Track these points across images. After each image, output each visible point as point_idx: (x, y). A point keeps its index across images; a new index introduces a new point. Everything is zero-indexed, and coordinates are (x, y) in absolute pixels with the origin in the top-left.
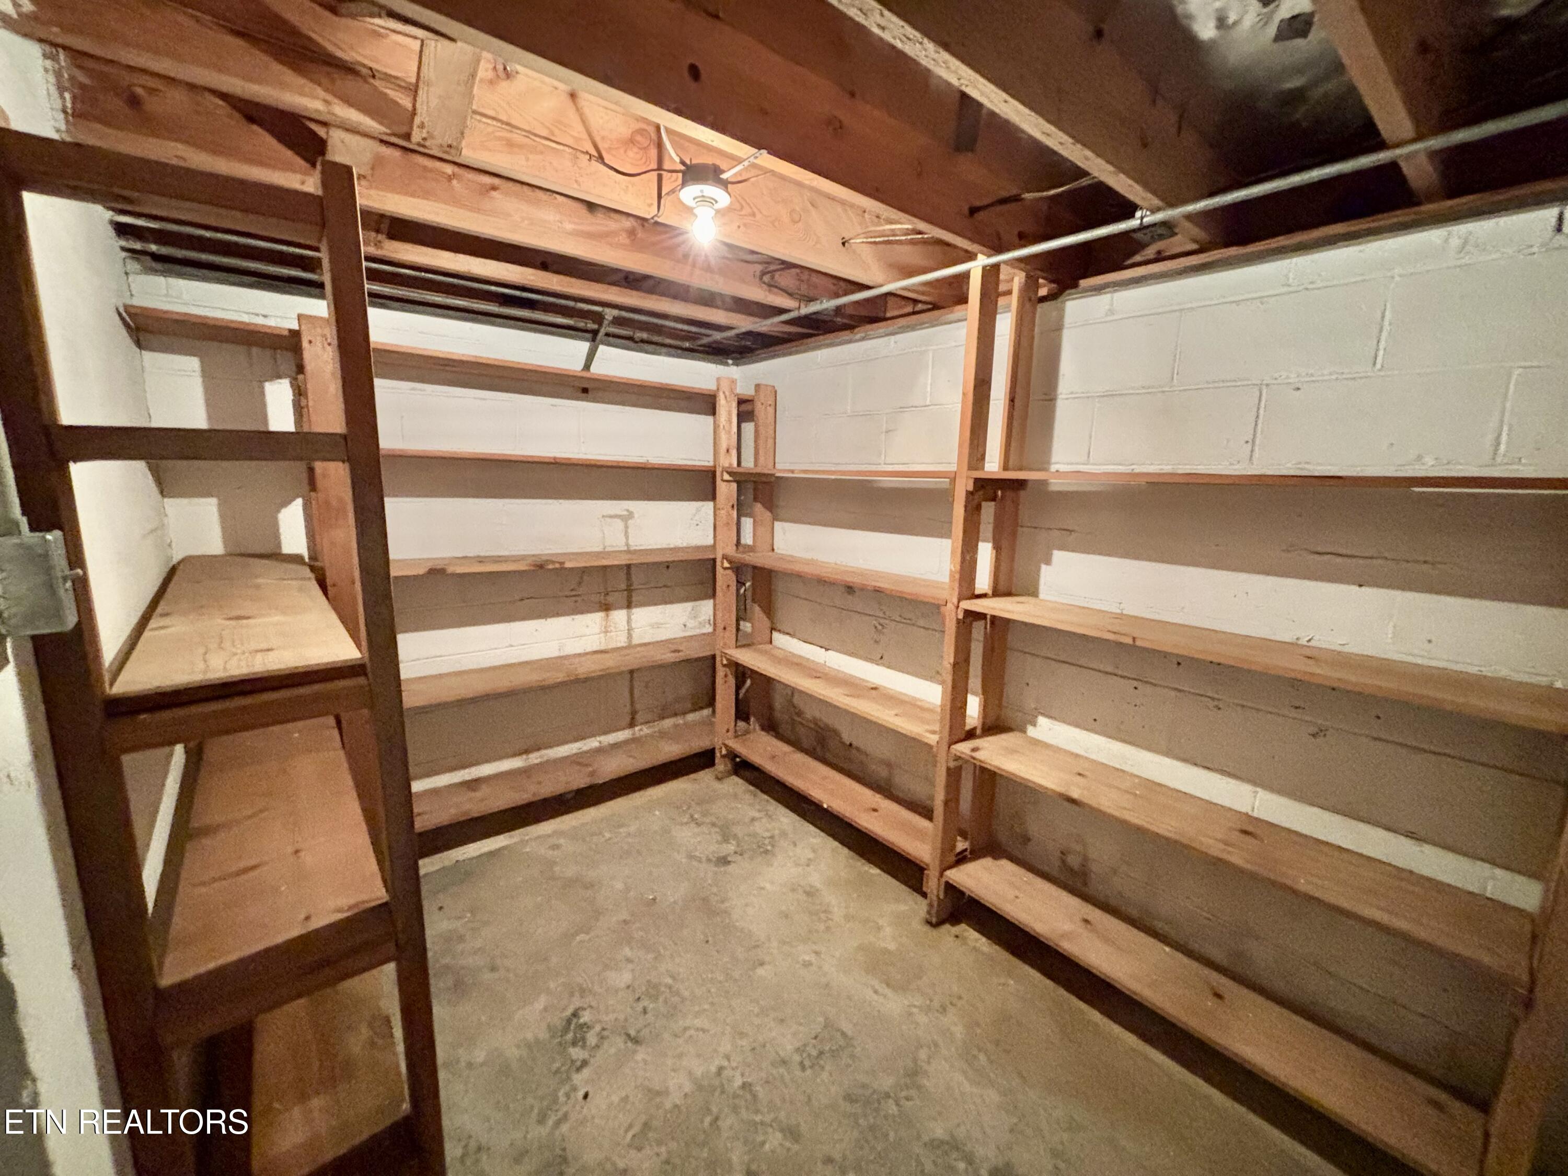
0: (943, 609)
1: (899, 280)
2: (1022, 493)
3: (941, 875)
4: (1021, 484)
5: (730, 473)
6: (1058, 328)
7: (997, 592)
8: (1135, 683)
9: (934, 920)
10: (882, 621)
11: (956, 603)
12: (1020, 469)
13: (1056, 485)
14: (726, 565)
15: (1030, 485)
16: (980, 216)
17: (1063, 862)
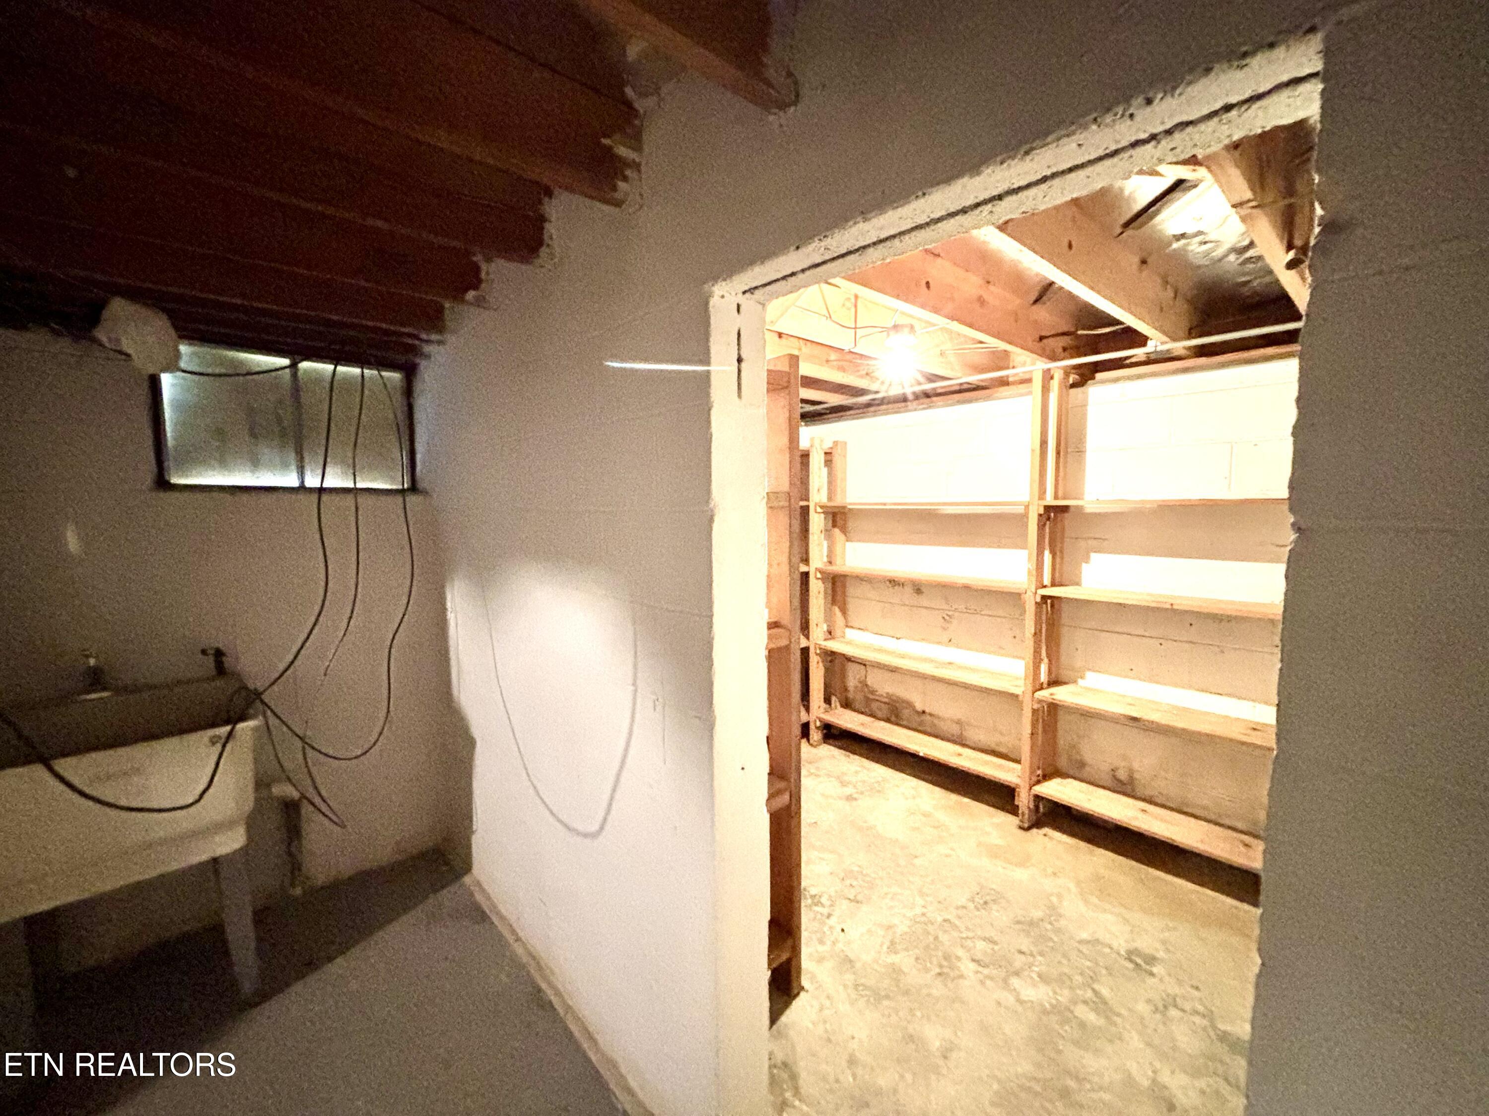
0: (1022, 597)
1: (973, 375)
2: (1066, 515)
3: (1031, 789)
4: (1065, 509)
5: (821, 507)
6: (1084, 405)
7: (1053, 584)
8: (1161, 641)
9: (1026, 825)
10: (950, 613)
11: (1034, 590)
12: (1064, 498)
13: (1090, 508)
14: (819, 575)
15: (1072, 509)
16: (1045, 341)
17: (1114, 776)
